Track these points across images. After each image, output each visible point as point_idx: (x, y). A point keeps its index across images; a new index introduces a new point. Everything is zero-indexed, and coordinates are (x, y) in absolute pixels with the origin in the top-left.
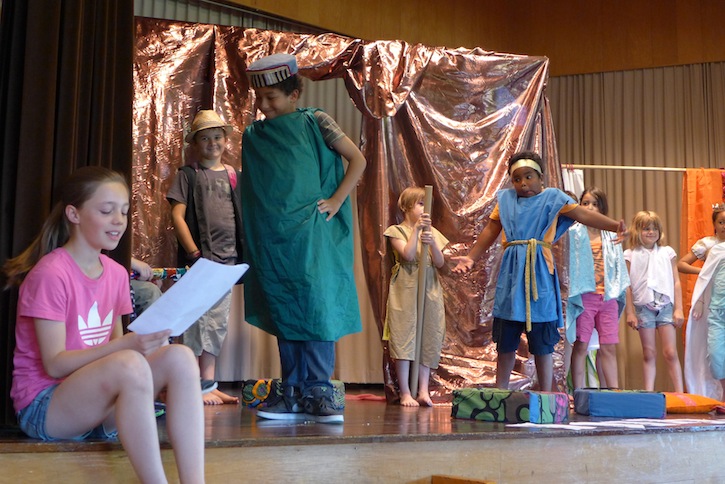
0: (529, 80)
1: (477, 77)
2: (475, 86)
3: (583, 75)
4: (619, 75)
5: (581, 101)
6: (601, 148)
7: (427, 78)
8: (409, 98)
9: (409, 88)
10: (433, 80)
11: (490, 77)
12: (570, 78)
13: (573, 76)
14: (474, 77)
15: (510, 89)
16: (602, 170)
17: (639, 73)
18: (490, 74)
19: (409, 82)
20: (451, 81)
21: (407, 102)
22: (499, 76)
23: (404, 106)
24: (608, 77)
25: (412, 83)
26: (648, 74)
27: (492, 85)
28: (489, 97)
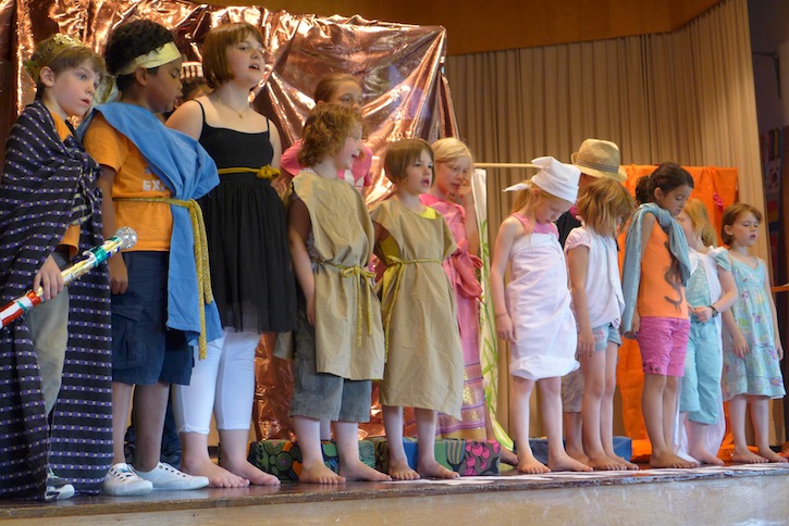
0: (421, 56)
1: (357, 52)
2: (355, 63)
3: (495, 52)
4: (538, 52)
5: (493, 85)
6: (519, 143)
7: (294, 54)
8: (271, 80)
9: (270, 67)
10: (302, 56)
11: (373, 52)
12: (479, 57)
13: (482, 53)
14: (353, 53)
15: (398, 68)
16: (520, 169)
17: (563, 48)
18: (373, 48)
19: (270, 60)
20: (324, 58)
21: (269, 85)
22: (383, 51)
23: (265, 89)
24: (526, 54)
25: (274, 60)
26: (574, 49)
27: (375, 63)
28: (373, 78)
